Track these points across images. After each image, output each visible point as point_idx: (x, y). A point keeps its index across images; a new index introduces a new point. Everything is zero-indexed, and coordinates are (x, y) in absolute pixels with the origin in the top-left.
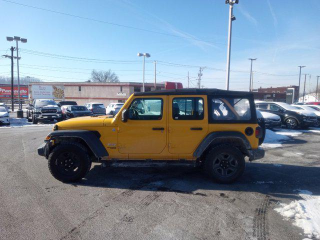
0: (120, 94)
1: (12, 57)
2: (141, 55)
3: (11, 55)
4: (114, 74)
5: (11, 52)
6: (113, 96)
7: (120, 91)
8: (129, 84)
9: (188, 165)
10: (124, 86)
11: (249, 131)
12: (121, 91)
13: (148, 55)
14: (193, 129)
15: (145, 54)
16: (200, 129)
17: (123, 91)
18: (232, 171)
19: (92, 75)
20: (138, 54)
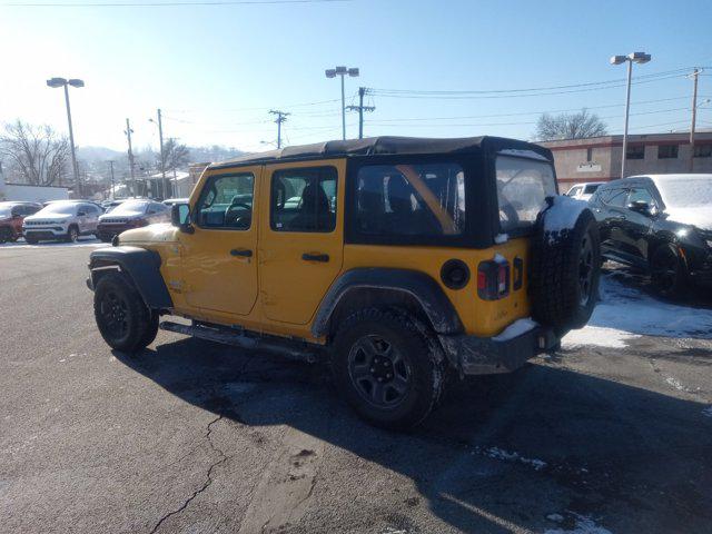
0: (586, 169)
1: (360, 109)
2: (620, 60)
3: (358, 105)
4: (594, 119)
5: (359, 97)
6: (567, 173)
7: (586, 160)
8: (609, 140)
9: (296, 354)
10: (598, 146)
11: (456, 274)
12: (589, 159)
13: (643, 58)
14: (308, 257)
15: (632, 56)
16: (325, 258)
17: (593, 160)
18: (398, 394)
19: (540, 126)
20: (613, 59)
